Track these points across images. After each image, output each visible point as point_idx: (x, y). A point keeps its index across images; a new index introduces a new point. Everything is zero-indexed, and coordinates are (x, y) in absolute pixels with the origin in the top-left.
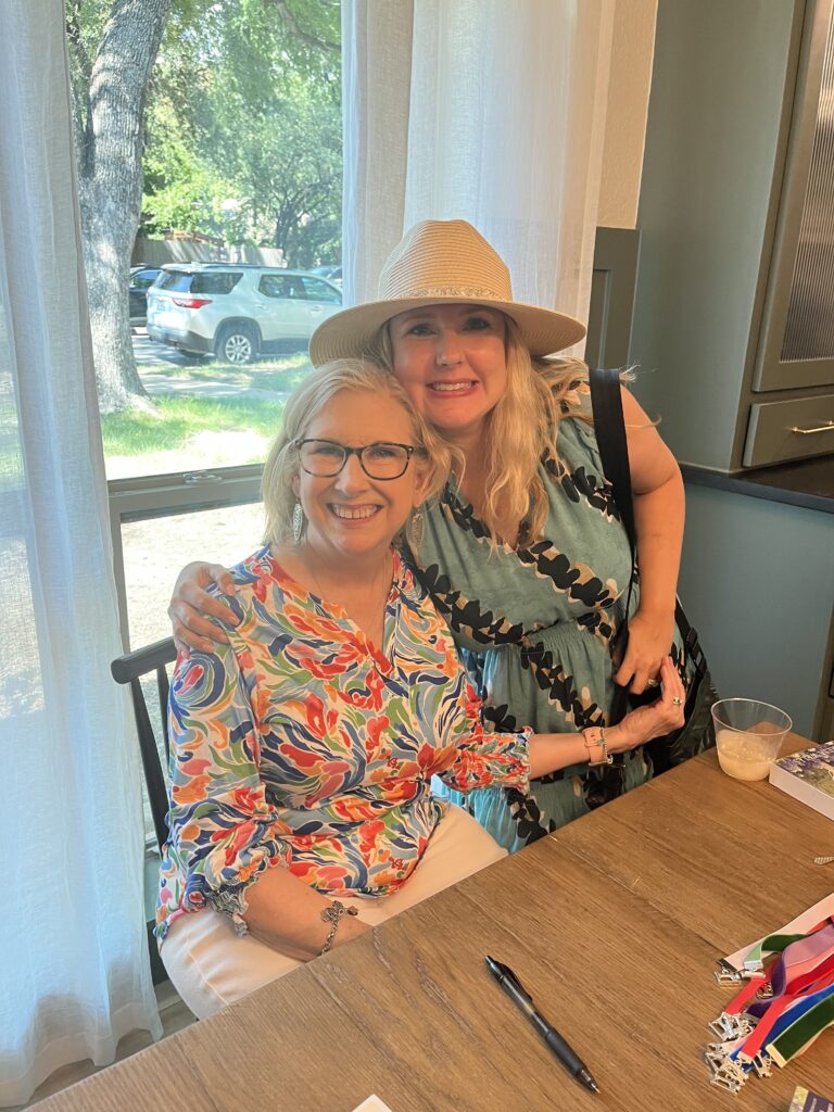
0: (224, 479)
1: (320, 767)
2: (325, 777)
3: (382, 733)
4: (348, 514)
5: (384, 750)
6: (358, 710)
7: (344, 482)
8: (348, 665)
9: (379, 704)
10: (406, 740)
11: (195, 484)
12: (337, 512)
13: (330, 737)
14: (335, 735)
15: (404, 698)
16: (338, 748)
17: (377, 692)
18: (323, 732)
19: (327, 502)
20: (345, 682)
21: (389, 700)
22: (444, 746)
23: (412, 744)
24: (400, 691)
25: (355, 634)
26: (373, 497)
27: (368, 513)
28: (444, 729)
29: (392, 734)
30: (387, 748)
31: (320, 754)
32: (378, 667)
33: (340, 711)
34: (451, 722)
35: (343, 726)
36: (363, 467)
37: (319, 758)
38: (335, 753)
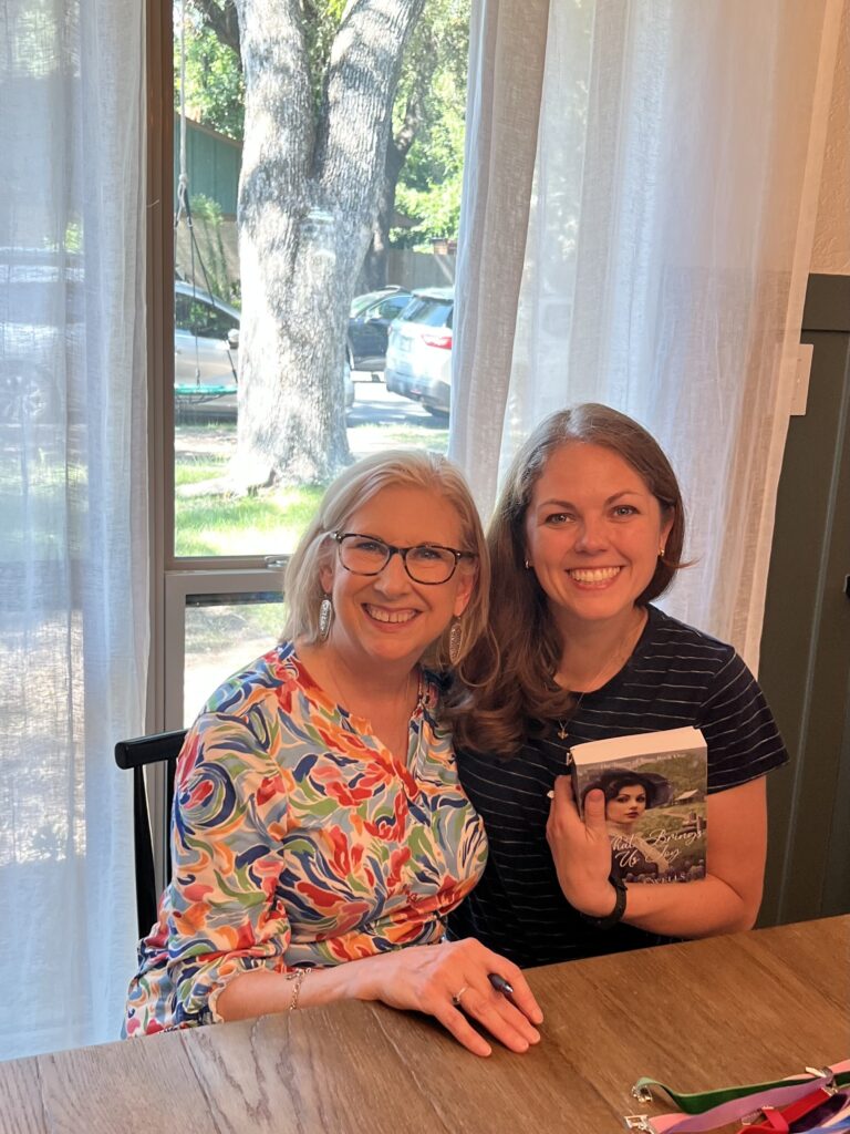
1: (340, 908)
2: (342, 919)
3: (404, 867)
4: (385, 617)
5: (404, 886)
6: (383, 843)
7: (385, 583)
8: (373, 789)
10: (428, 872)
12: (374, 613)
13: (354, 876)
14: (359, 873)
16: (360, 887)
18: (347, 871)
19: (366, 602)
20: (375, 806)
21: (412, 827)
22: (467, 877)
23: (433, 876)
24: (423, 818)
26: (414, 601)
27: (405, 617)
29: (414, 867)
30: (408, 882)
31: (341, 895)
33: (365, 847)
35: (369, 863)
36: (406, 567)
37: (339, 899)
38: (356, 894)
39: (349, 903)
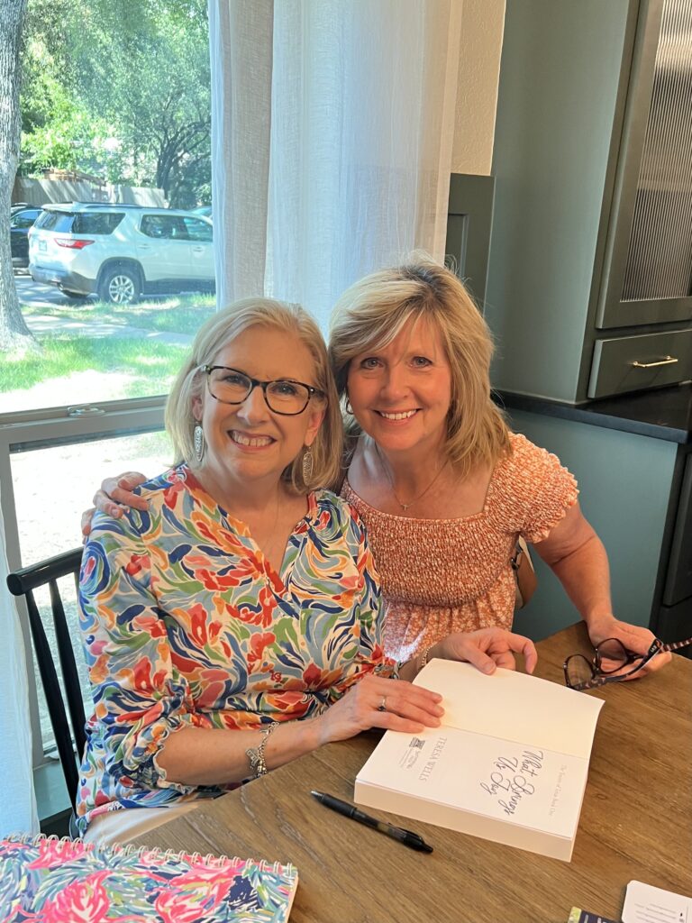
0: (106, 412)
1: (200, 674)
2: (204, 684)
3: (266, 649)
4: (245, 441)
5: (265, 664)
6: (243, 624)
7: (246, 412)
8: (241, 580)
9: (268, 620)
10: (291, 658)
11: (78, 417)
12: (235, 438)
13: (211, 646)
14: (216, 644)
15: (294, 619)
16: (217, 657)
17: (268, 610)
18: (204, 642)
19: (228, 429)
20: (237, 595)
21: (279, 619)
22: (332, 668)
23: (296, 661)
24: (291, 612)
25: (255, 552)
26: (270, 429)
27: (263, 443)
28: (333, 653)
29: (276, 650)
30: (270, 662)
31: (199, 662)
32: (272, 586)
33: (224, 624)
34: (341, 647)
35: (226, 637)
36: (266, 399)
37: (199, 665)
38: (213, 661)
39: (207, 669)
